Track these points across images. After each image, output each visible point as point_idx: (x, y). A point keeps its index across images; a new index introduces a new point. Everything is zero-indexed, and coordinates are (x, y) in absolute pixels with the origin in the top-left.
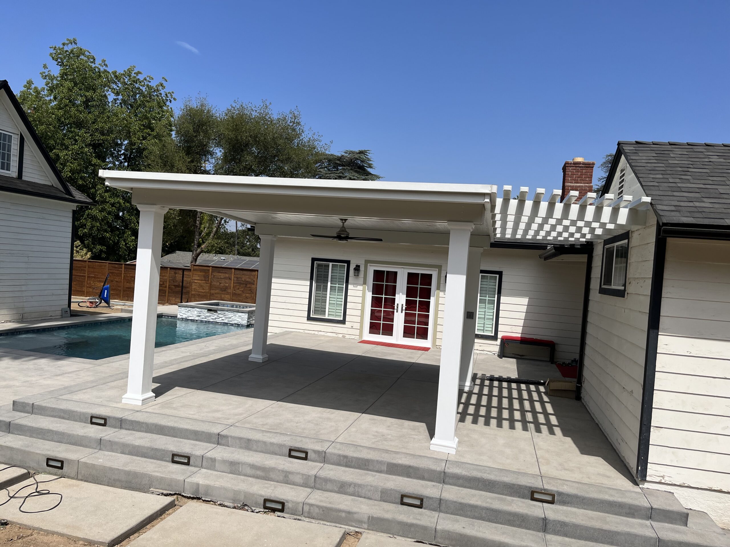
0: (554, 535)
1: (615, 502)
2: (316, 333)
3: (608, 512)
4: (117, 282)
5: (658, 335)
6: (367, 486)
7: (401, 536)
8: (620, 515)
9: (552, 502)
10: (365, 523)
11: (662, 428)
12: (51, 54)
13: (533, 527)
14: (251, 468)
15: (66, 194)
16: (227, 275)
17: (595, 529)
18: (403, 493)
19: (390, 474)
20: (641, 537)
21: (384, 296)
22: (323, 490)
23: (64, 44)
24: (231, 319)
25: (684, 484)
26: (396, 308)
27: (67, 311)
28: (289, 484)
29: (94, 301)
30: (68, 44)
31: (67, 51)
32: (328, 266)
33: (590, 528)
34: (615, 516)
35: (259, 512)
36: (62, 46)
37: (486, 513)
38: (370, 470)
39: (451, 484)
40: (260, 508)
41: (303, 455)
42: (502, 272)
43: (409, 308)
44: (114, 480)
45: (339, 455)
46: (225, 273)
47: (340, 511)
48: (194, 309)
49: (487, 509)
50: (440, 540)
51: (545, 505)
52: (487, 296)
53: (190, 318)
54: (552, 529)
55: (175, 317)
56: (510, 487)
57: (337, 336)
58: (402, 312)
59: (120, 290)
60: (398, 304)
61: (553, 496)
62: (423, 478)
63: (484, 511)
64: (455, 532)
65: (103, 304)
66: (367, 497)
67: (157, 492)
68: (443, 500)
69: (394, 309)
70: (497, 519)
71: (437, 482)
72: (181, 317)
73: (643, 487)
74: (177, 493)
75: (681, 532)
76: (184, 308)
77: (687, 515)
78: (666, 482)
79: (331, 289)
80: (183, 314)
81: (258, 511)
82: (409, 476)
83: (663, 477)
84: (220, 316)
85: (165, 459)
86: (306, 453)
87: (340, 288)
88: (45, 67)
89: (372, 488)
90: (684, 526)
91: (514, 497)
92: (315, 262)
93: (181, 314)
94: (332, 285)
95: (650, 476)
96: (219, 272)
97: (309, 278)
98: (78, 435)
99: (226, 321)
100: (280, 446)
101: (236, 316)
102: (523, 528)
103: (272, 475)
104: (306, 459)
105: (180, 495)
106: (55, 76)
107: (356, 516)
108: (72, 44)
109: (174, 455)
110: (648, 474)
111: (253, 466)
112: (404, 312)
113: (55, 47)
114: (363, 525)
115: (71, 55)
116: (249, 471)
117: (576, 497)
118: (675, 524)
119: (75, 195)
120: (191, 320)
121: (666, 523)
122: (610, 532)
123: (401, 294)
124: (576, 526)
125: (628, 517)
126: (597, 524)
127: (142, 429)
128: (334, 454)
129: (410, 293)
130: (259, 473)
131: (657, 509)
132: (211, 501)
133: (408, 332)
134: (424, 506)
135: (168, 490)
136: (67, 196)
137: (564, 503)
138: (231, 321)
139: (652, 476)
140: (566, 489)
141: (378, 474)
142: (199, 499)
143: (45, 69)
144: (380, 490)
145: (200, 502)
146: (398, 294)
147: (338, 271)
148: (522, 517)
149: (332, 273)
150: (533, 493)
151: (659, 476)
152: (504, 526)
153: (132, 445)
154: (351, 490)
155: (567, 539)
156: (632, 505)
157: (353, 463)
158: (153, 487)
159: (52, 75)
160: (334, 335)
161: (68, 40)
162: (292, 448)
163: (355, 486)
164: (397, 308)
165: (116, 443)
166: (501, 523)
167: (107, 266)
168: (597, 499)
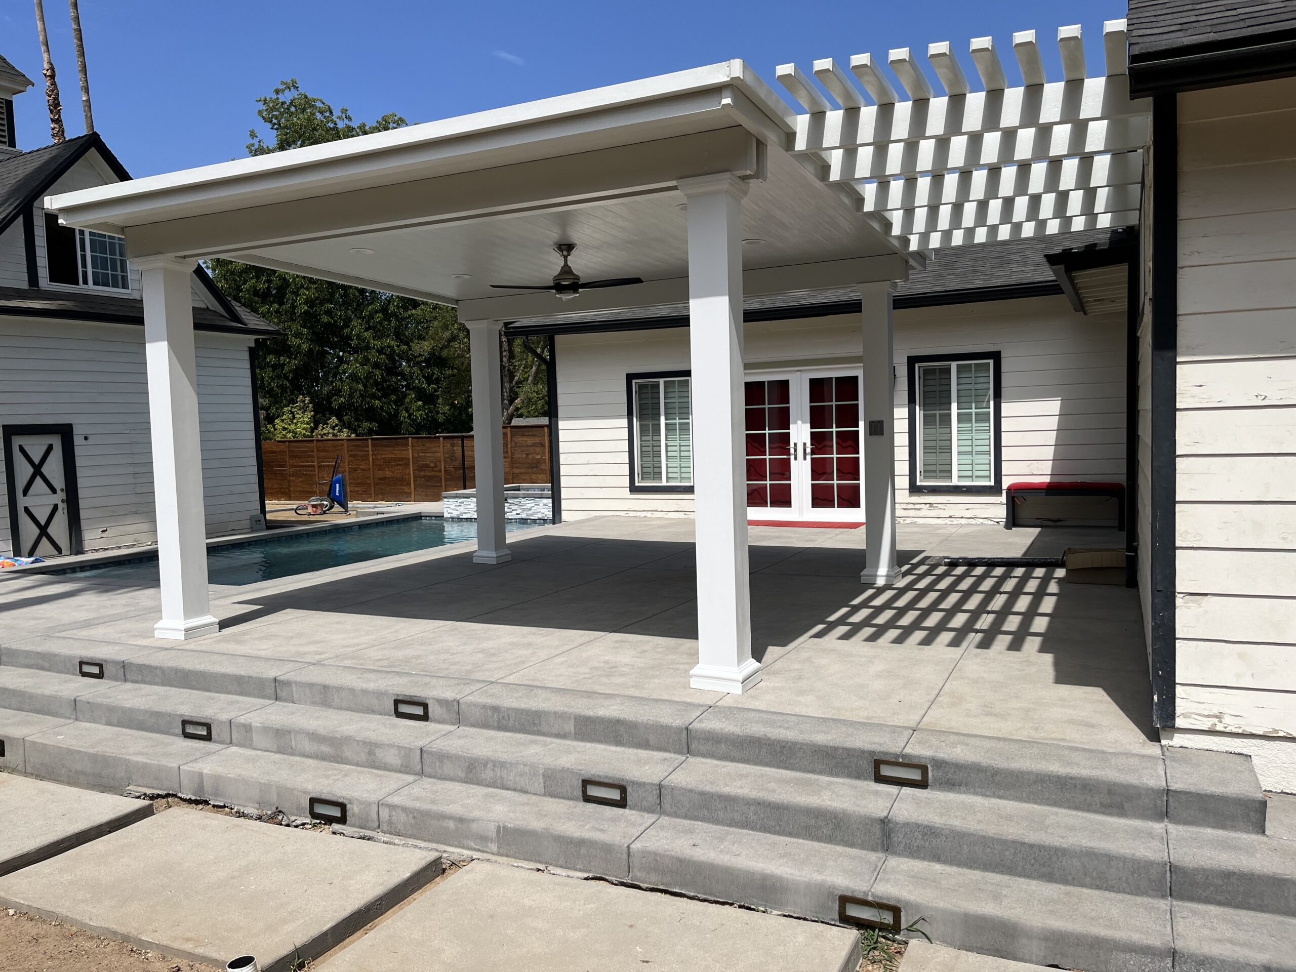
0: (906, 857)
1: (1071, 778)
2: (649, 514)
3: (1055, 804)
4: (363, 470)
5: (1176, 363)
6: (517, 764)
7: (561, 867)
8: (1088, 811)
9: (922, 784)
10: (492, 840)
11: (1206, 595)
12: (260, 112)
13: (860, 841)
14: (310, 739)
15: (232, 321)
16: (537, 440)
17: (1004, 843)
18: (586, 777)
19: (583, 740)
20: (1124, 859)
21: (767, 432)
22: (439, 779)
23: (277, 92)
24: (531, 512)
25: (1276, 731)
26: (792, 451)
27: (259, 521)
28: (378, 768)
29: (319, 503)
30: (283, 91)
31: (283, 103)
32: (658, 386)
33: (993, 839)
34: (1074, 813)
35: (303, 824)
36: (274, 97)
37: (756, 813)
38: (544, 735)
39: (703, 756)
40: (306, 817)
41: (419, 711)
42: (999, 353)
43: (819, 449)
44: (76, 772)
45: (484, 707)
46: (534, 435)
47: (444, 817)
48: (469, 500)
49: (759, 804)
50: (638, 874)
51: (906, 790)
52: (973, 405)
53: (465, 516)
54: (903, 845)
55: (440, 517)
56: (827, 754)
57: (686, 516)
58: (805, 459)
59: (370, 484)
60: (795, 444)
61: (924, 769)
62: (645, 745)
63: (752, 808)
64: (667, 856)
65: (337, 508)
66: (519, 788)
67: (137, 792)
68: (666, 788)
69: (789, 454)
70: (780, 825)
71: (675, 753)
72: (449, 516)
73: (1171, 743)
74: (171, 793)
75: (1240, 849)
76: (452, 500)
77: (1264, 804)
78: (1227, 730)
79: (666, 429)
80: (453, 510)
81: (298, 822)
82: (618, 741)
83: (1219, 717)
84: (514, 507)
85: (171, 731)
86: (425, 706)
87: (684, 427)
88: (253, 135)
89: (527, 769)
90: (1257, 833)
91: (837, 776)
92: (634, 381)
93: (450, 511)
94: (667, 421)
95: (1184, 715)
96: (524, 435)
97: (626, 413)
98: (43, 695)
99: (524, 516)
100: (380, 694)
101: (538, 505)
102: (838, 844)
103: (348, 753)
104: (425, 717)
105: (175, 796)
106: (271, 148)
107: (474, 827)
108: (290, 89)
109: (185, 723)
110: (1178, 711)
111: (314, 737)
112: (809, 457)
113: (265, 100)
114: (490, 845)
115: (293, 109)
116: (307, 746)
117: (977, 768)
118: (1233, 828)
119: (247, 321)
120: (466, 519)
121: (1209, 826)
122: (1041, 848)
123: (799, 422)
124: (959, 836)
125: (1108, 814)
126: (1013, 831)
127: (157, 680)
128: (475, 705)
129: (817, 418)
130: (325, 749)
131: (1180, 792)
132: (224, 807)
133: (821, 498)
134: (629, 802)
135: (157, 789)
136: (234, 324)
137: (950, 785)
138: (531, 515)
139: (1189, 717)
140: (959, 753)
141: (558, 741)
142: (206, 802)
143: (253, 138)
144: (541, 772)
145: (207, 811)
146: (793, 423)
147: (677, 395)
148: (835, 818)
149: (665, 398)
150: (877, 764)
151: (1208, 716)
152: (795, 840)
153: (122, 708)
154: (488, 774)
155: (938, 867)
156: (1115, 784)
157: (511, 722)
158: (134, 783)
159: (265, 147)
160: (681, 515)
161: (283, 83)
162: (400, 698)
163: (494, 766)
164: (795, 450)
165: (99, 706)
166: (790, 835)
167: (345, 446)
168: (1028, 773)
